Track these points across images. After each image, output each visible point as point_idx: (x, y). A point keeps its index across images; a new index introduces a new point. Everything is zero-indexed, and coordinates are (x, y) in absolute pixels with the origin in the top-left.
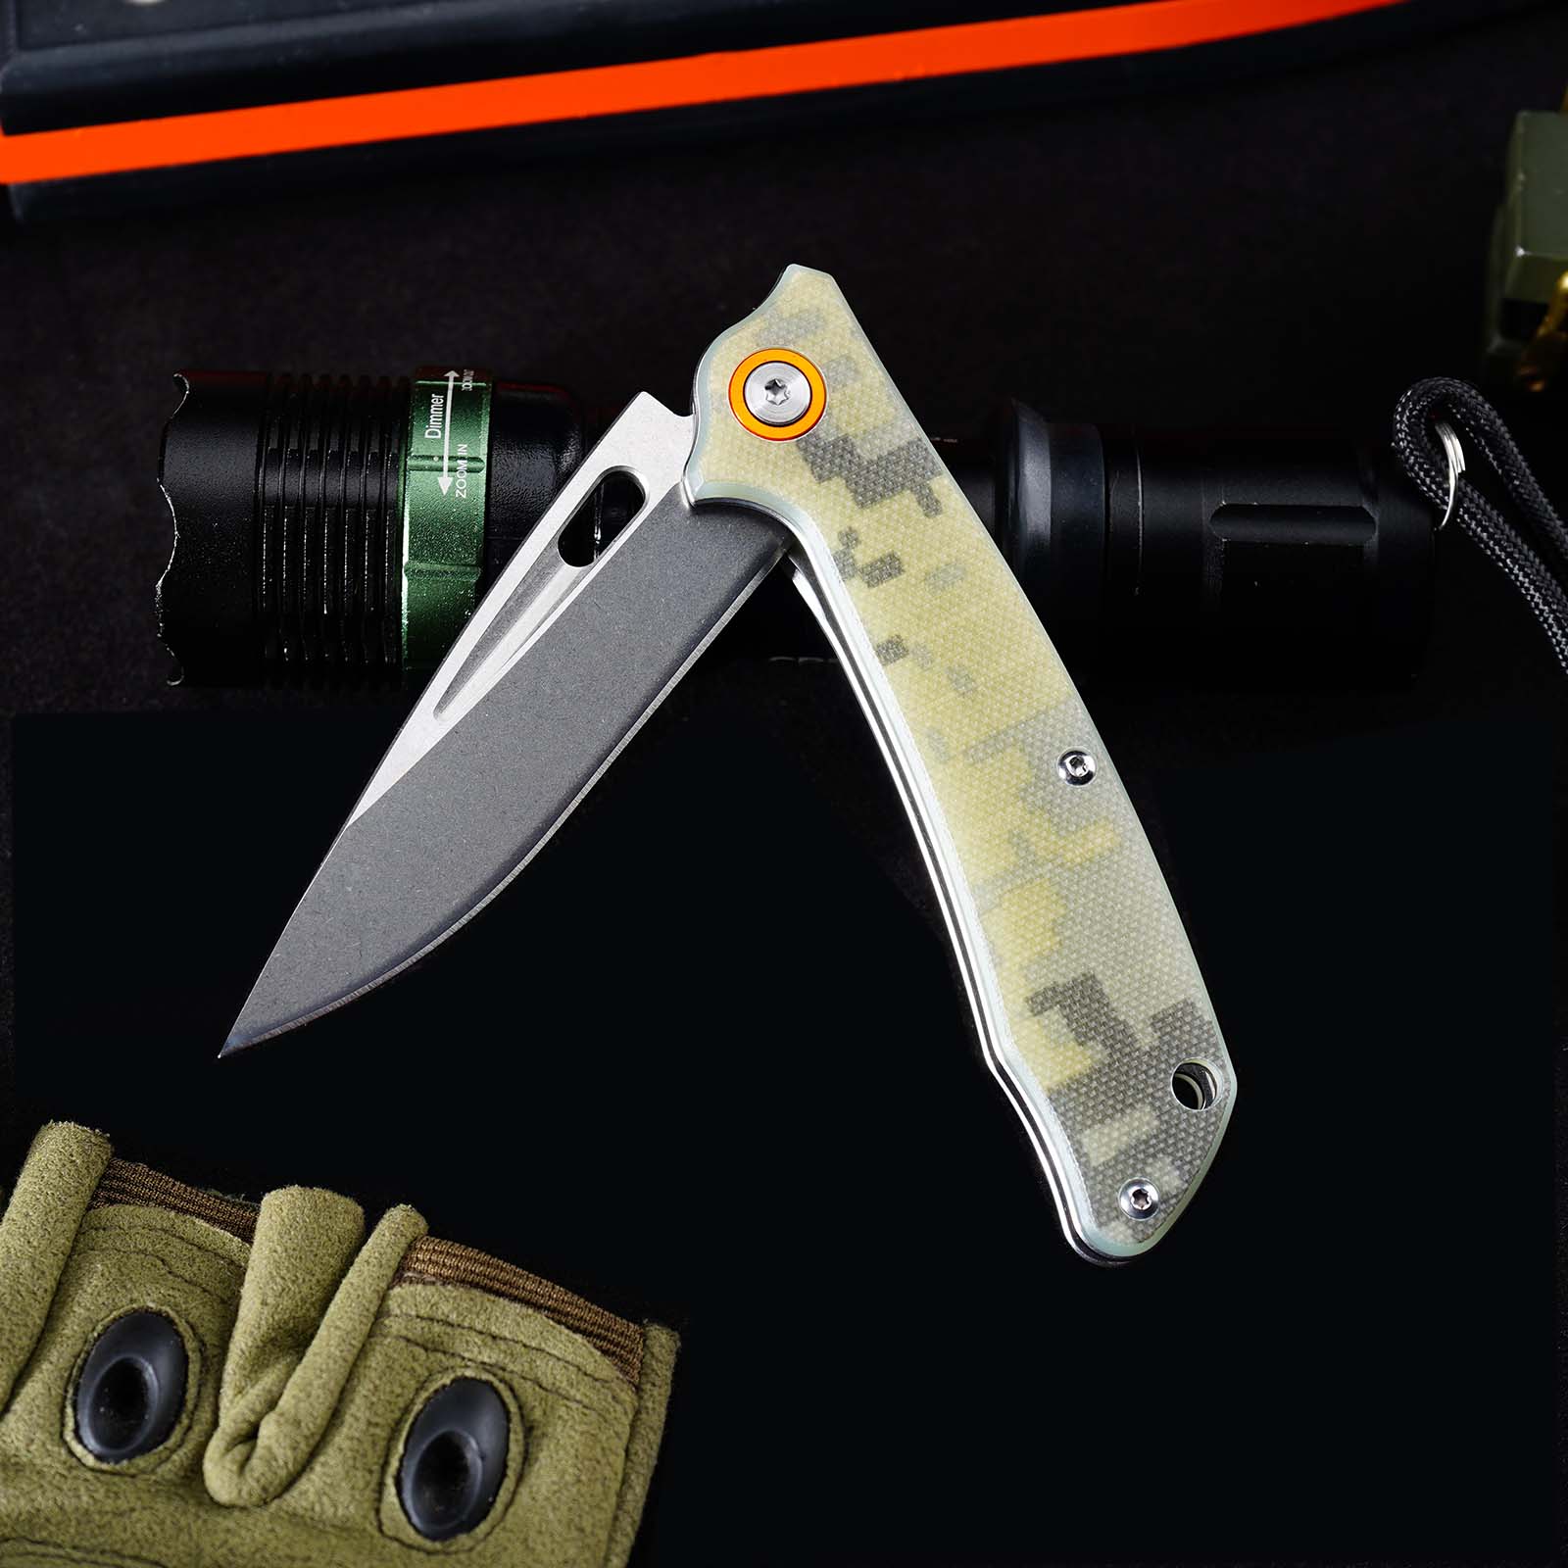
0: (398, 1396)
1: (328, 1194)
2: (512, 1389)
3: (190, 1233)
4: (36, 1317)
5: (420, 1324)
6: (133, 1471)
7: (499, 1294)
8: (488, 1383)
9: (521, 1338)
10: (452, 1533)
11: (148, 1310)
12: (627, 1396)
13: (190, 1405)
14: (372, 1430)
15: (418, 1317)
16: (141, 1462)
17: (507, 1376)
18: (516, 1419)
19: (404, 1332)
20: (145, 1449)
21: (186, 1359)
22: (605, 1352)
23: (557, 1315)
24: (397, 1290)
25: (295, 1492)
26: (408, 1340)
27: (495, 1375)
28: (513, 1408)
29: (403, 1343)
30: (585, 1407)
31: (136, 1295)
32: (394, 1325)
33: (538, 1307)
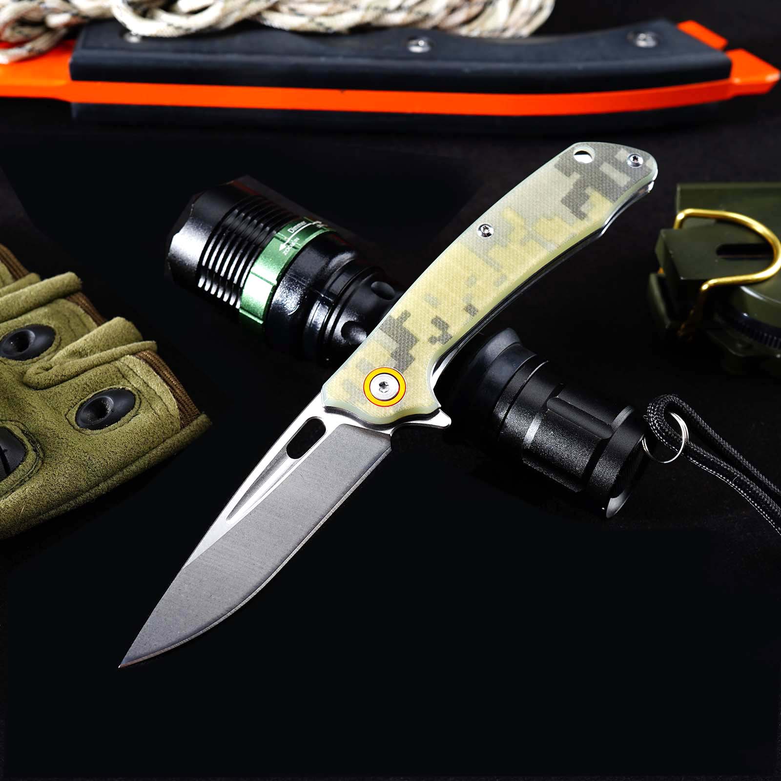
0: (102, 383)
1: (132, 326)
2: (141, 402)
3: (85, 320)
4: (14, 311)
5: (126, 368)
6: (6, 362)
7: (158, 374)
8: (134, 395)
9: (156, 390)
10: (86, 427)
11: (50, 328)
12: (177, 425)
13: (40, 357)
14: (85, 386)
15: (128, 366)
16: (10, 361)
17: (142, 398)
18: (135, 410)
19: (119, 367)
20: (15, 359)
21: (50, 345)
22: (179, 408)
23: (172, 389)
24: (128, 356)
25: (48, 390)
26: (119, 371)
27: (139, 395)
28: (136, 406)
29: (116, 370)
30: (159, 418)
31: (50, 322)
32: (117, 363)
33: (168, 384)
